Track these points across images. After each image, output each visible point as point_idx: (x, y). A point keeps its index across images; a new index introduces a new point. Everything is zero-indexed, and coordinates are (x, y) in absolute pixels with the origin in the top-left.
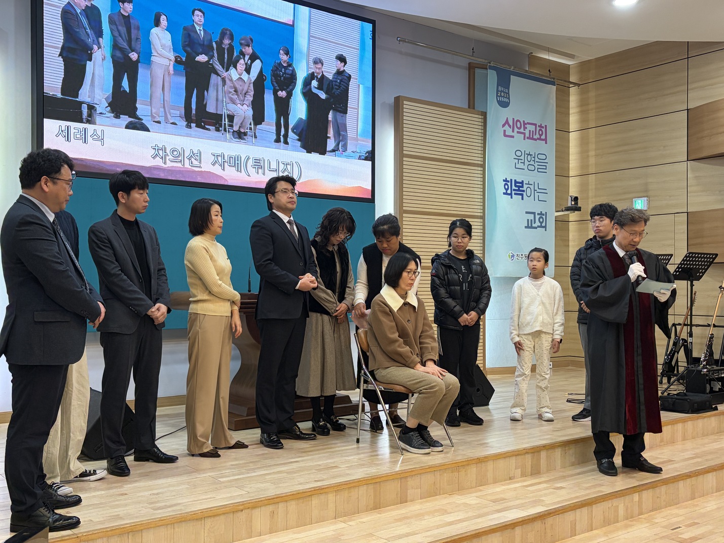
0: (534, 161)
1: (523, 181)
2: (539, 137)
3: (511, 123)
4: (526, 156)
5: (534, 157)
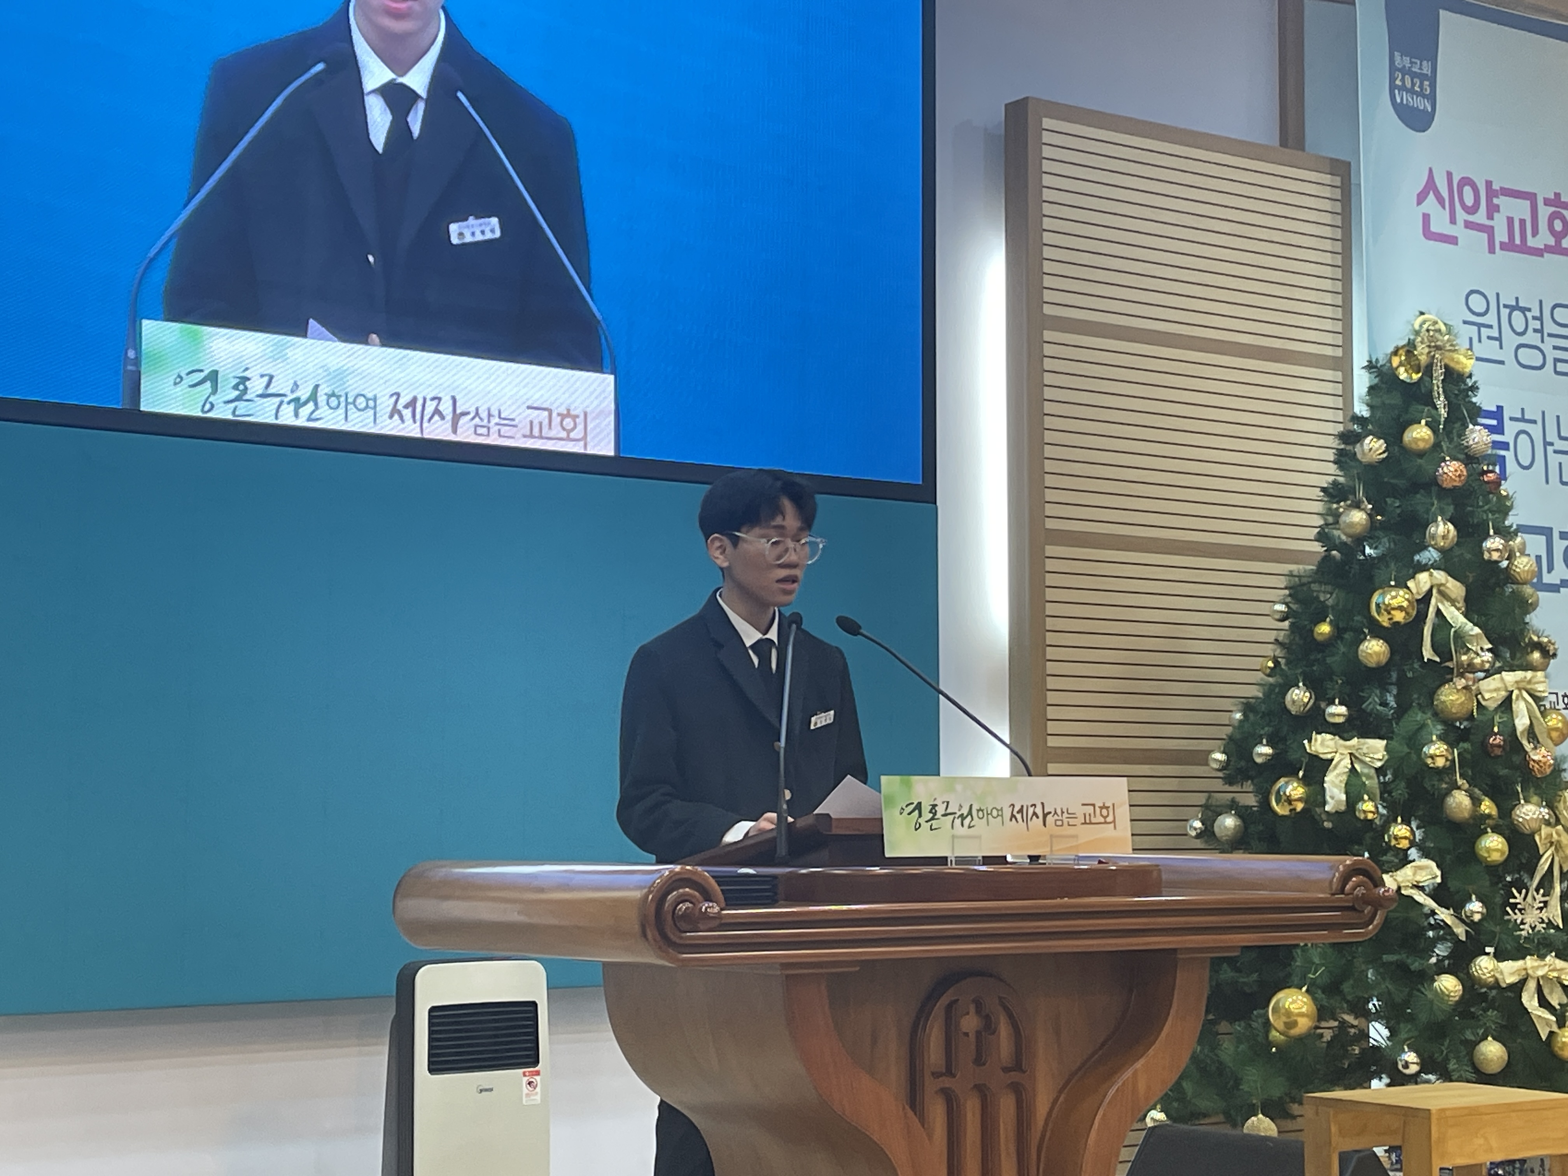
0: (1539, 331)
1: (1500, 410)
2: (1551, 243)
3: (1444, 192)
4: (1506, 312)
5: (1539, 319)
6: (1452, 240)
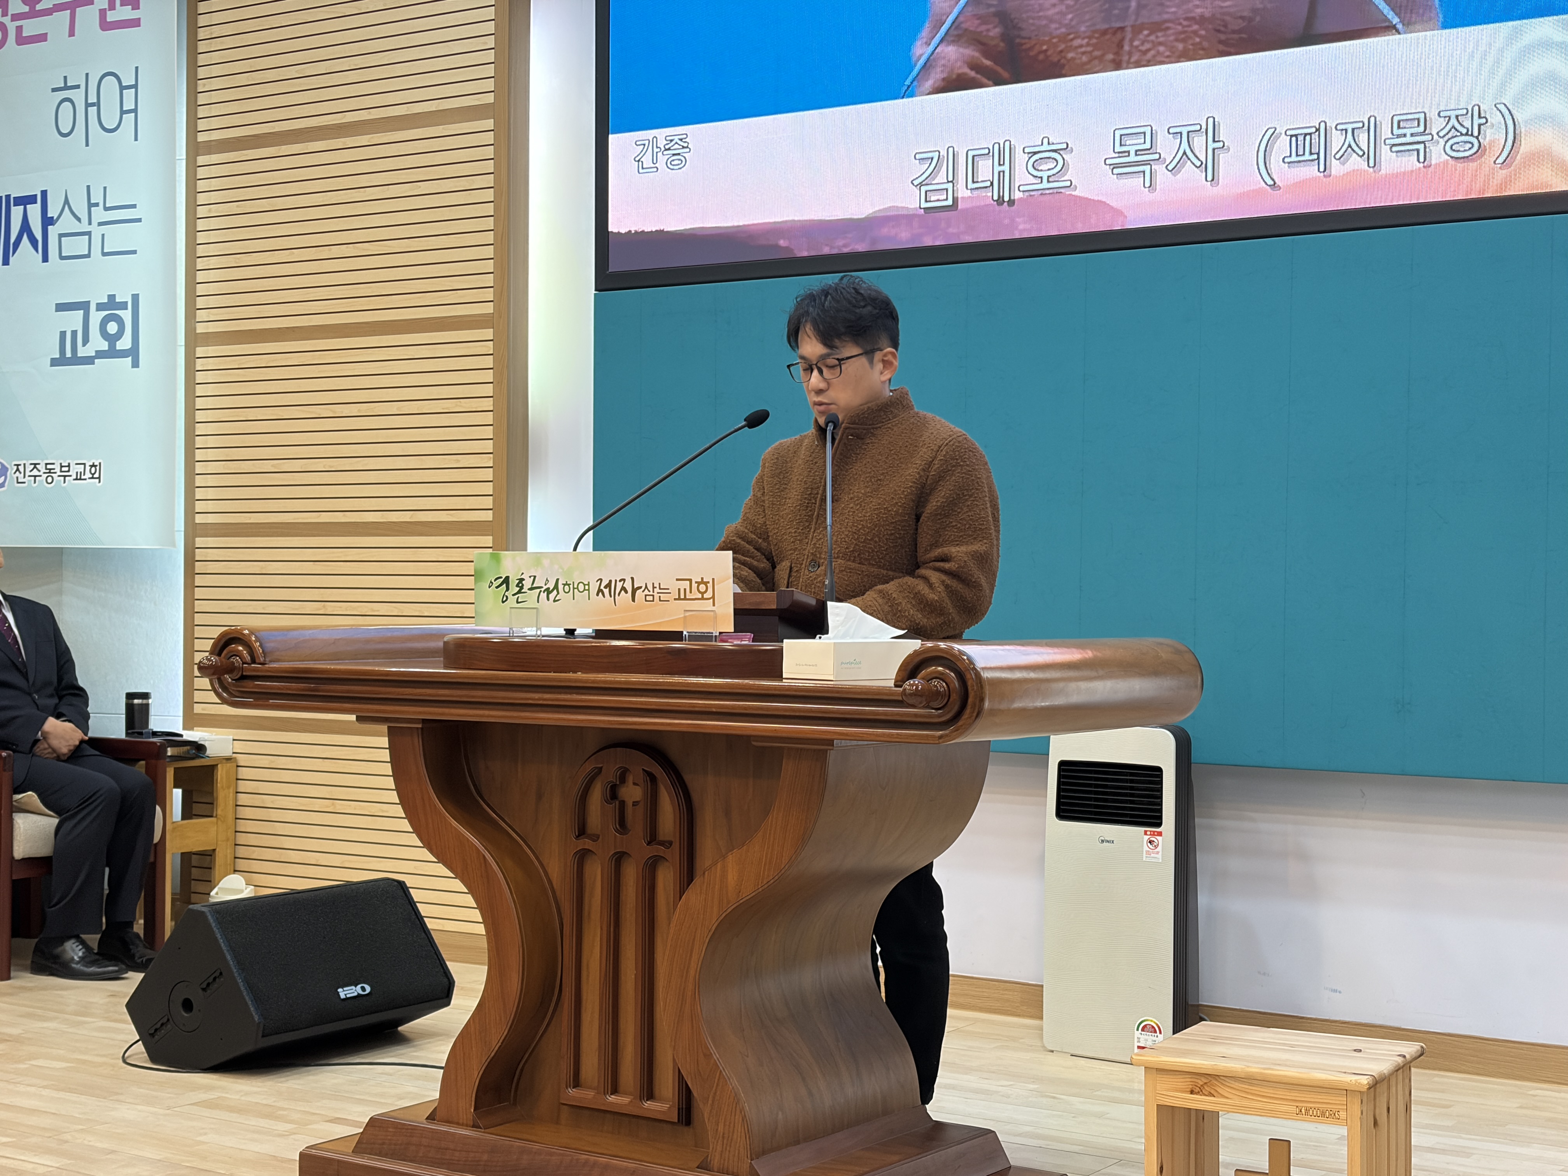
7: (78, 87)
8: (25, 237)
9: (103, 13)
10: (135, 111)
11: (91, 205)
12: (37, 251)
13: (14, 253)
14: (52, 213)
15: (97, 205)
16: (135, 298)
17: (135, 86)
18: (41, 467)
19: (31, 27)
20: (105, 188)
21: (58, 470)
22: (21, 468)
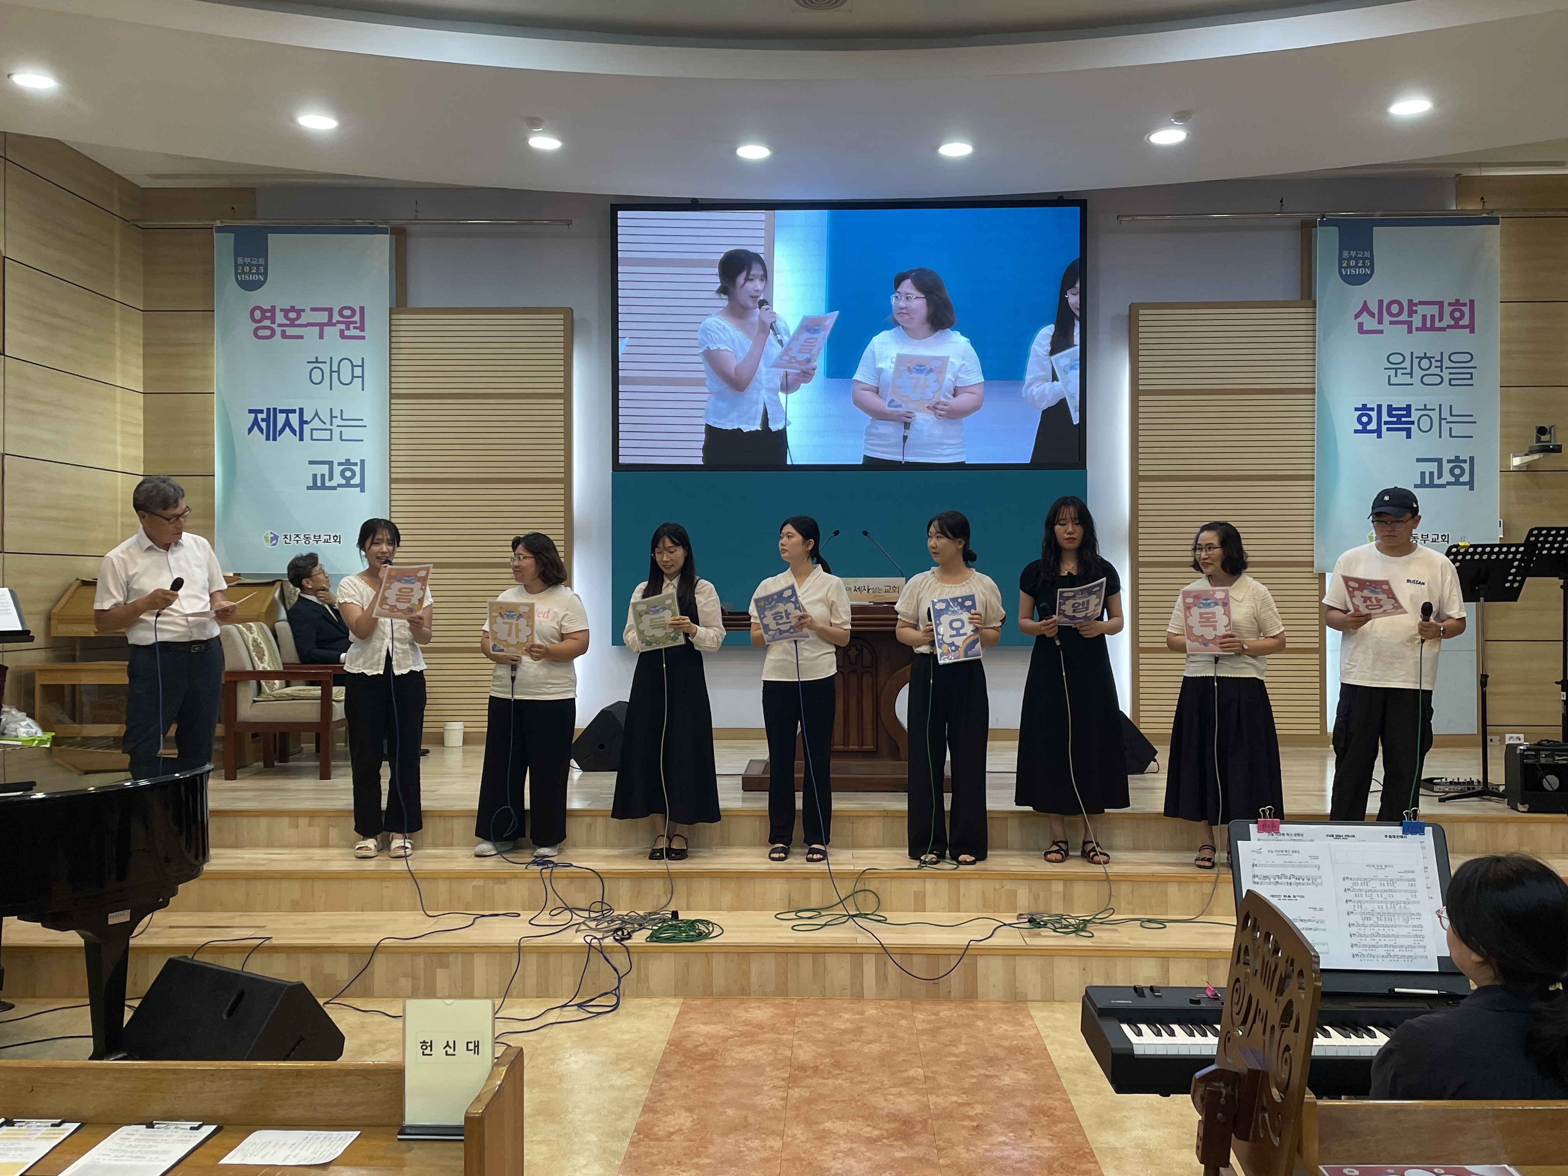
0: (1441, 367)
1: (1409, 406)
2: (1452, 323)
3: (1375, 310)
4: (1416, 361)
5: (1441, 361)
6: (1381, 332)
7: (325, 362)
8: (287, 428)
9: (342, 331)
10: (362, 377)
11: (332, 417)
12: (295, 435)
13: (279, 435)
14: (306, 418)
15: (337, 417)
16: (363, 461)
17: (362, 366)
18: (302, 537)
19: (290, 331)
20: (342, 410)
21: (312, 537)
22: (288, 537)
